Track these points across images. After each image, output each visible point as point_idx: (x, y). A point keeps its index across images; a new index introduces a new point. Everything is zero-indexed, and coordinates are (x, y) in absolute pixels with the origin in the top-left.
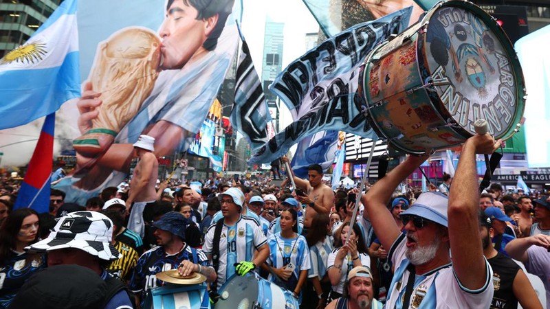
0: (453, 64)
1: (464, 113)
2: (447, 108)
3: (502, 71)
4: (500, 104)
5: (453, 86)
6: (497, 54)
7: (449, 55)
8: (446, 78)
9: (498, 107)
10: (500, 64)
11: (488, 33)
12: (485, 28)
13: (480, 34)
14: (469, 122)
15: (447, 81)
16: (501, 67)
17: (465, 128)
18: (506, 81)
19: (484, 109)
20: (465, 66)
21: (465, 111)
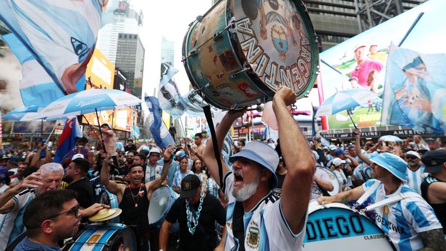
0: (260, 22)
1: (262, 65)
2: (246, 54)
3: (303, 48)
4: (296, 72)
5: (257, 40)
6: (301, 34)
7: (259, 13)
8: (251, 30)
9: (294, 73)
10: (302, 42)
11: (297, 14)
12: (295, 10)
13: (290, 12)
14: (265, 74)
15: (252, 33)
16: (303, 44)
17: (261, 78)
18: (305, 56)
19: (282, 70)
20: (272, 29)
21: (264, 64)
